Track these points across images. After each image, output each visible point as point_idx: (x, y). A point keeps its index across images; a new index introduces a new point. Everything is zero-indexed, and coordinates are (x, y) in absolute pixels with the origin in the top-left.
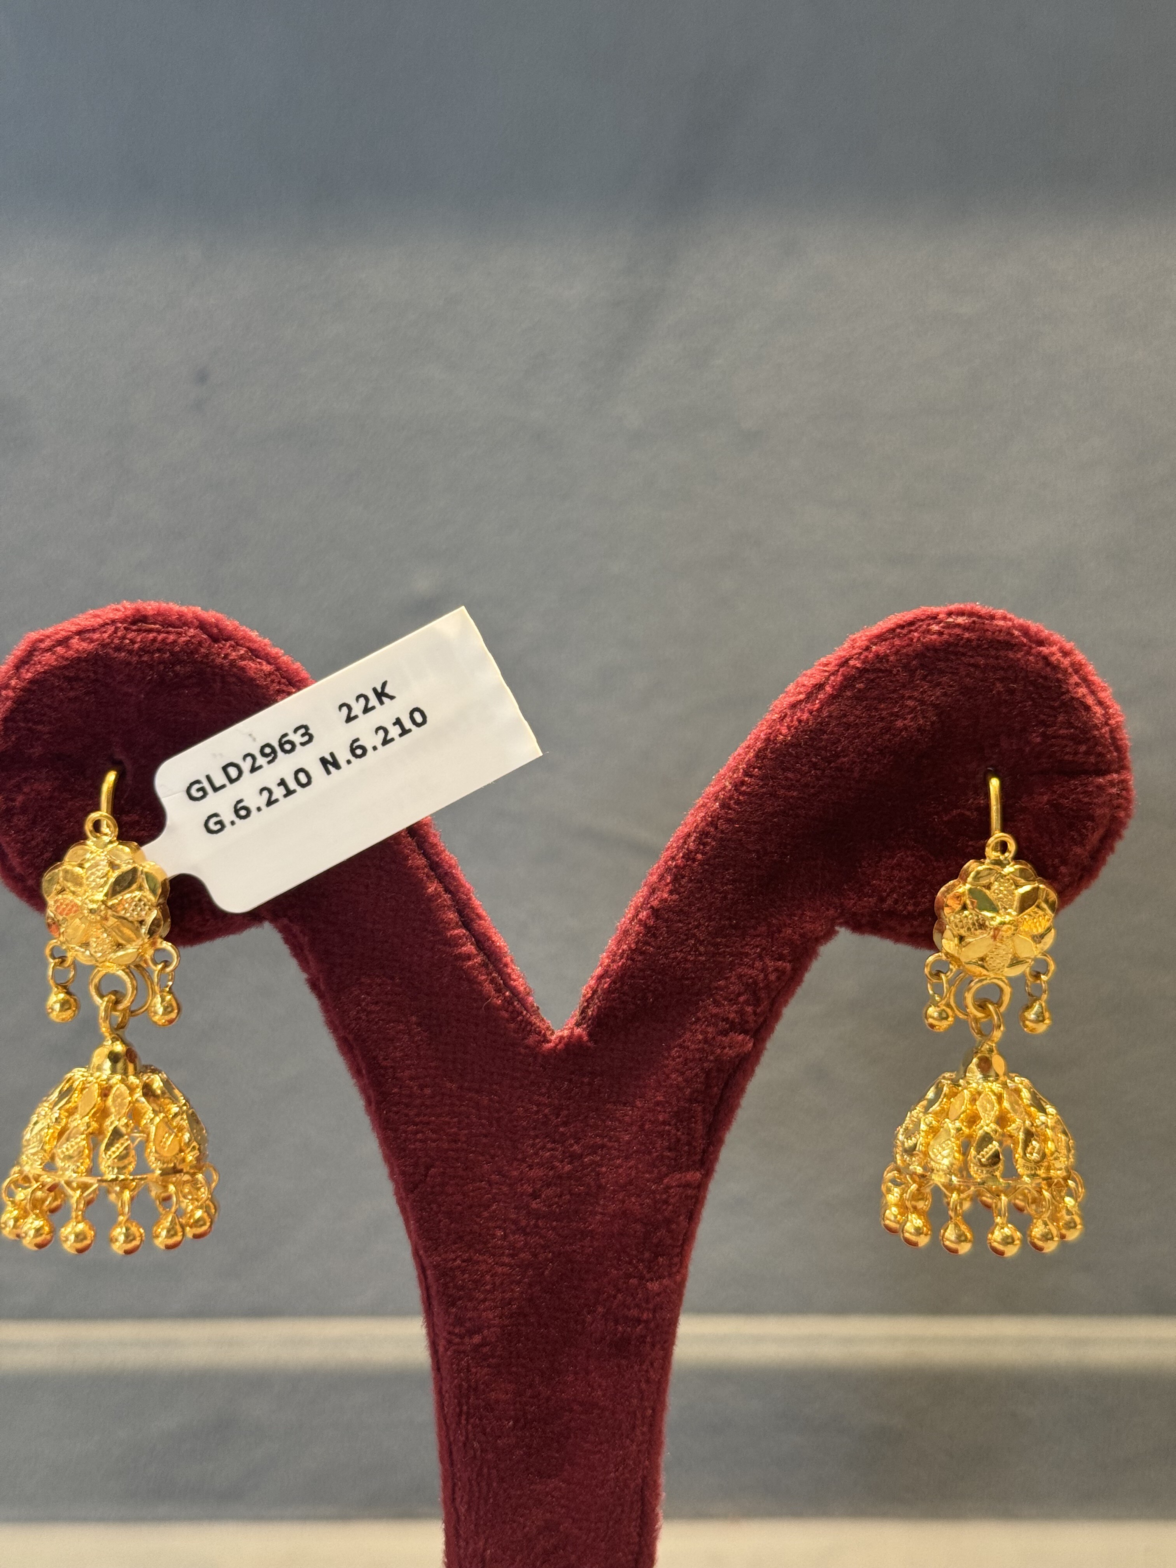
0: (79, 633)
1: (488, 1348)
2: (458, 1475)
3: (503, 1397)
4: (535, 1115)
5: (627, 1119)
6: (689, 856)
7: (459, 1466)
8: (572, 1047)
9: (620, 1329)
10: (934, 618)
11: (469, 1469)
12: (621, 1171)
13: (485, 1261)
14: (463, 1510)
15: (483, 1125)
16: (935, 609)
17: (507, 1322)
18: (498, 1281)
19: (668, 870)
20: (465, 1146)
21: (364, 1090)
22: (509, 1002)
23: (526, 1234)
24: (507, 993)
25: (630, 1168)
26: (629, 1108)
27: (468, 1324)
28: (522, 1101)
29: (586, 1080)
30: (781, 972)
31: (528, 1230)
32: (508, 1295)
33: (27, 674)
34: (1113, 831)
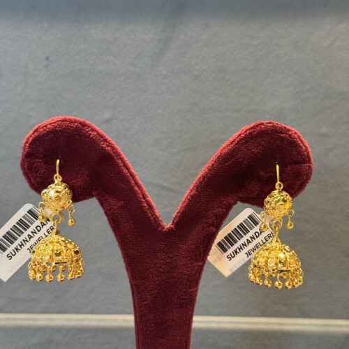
0: (50, 124)
1: (148, 305)
2: (140, 337)
3: (152, 318)
4: (161, 247)
5: (184, 248)
6: (200, 183)
7: (140, 335)
8: (170, 230)
9: (181, 301)
10: (263, 124)
11: (143, 336)
12: (182, 261)
13: (147, 283)
14: (141, 346)
15: (148, 249)
16: (263, 122)
17: (153, 299)
18: (151, 288)
19: (195, 186)
20: (143, 254)
21: (118, 240)
22: (154, 218)
24: (154, 216)
25: (184, 261)
26: (184, 246)
27: (143, 299)
28: (158, 243)
29: (174, 238)
30: (223, 212)
31: (158, 276)
32: (153, 292)
33: (36, 134)
34: (308, 178)
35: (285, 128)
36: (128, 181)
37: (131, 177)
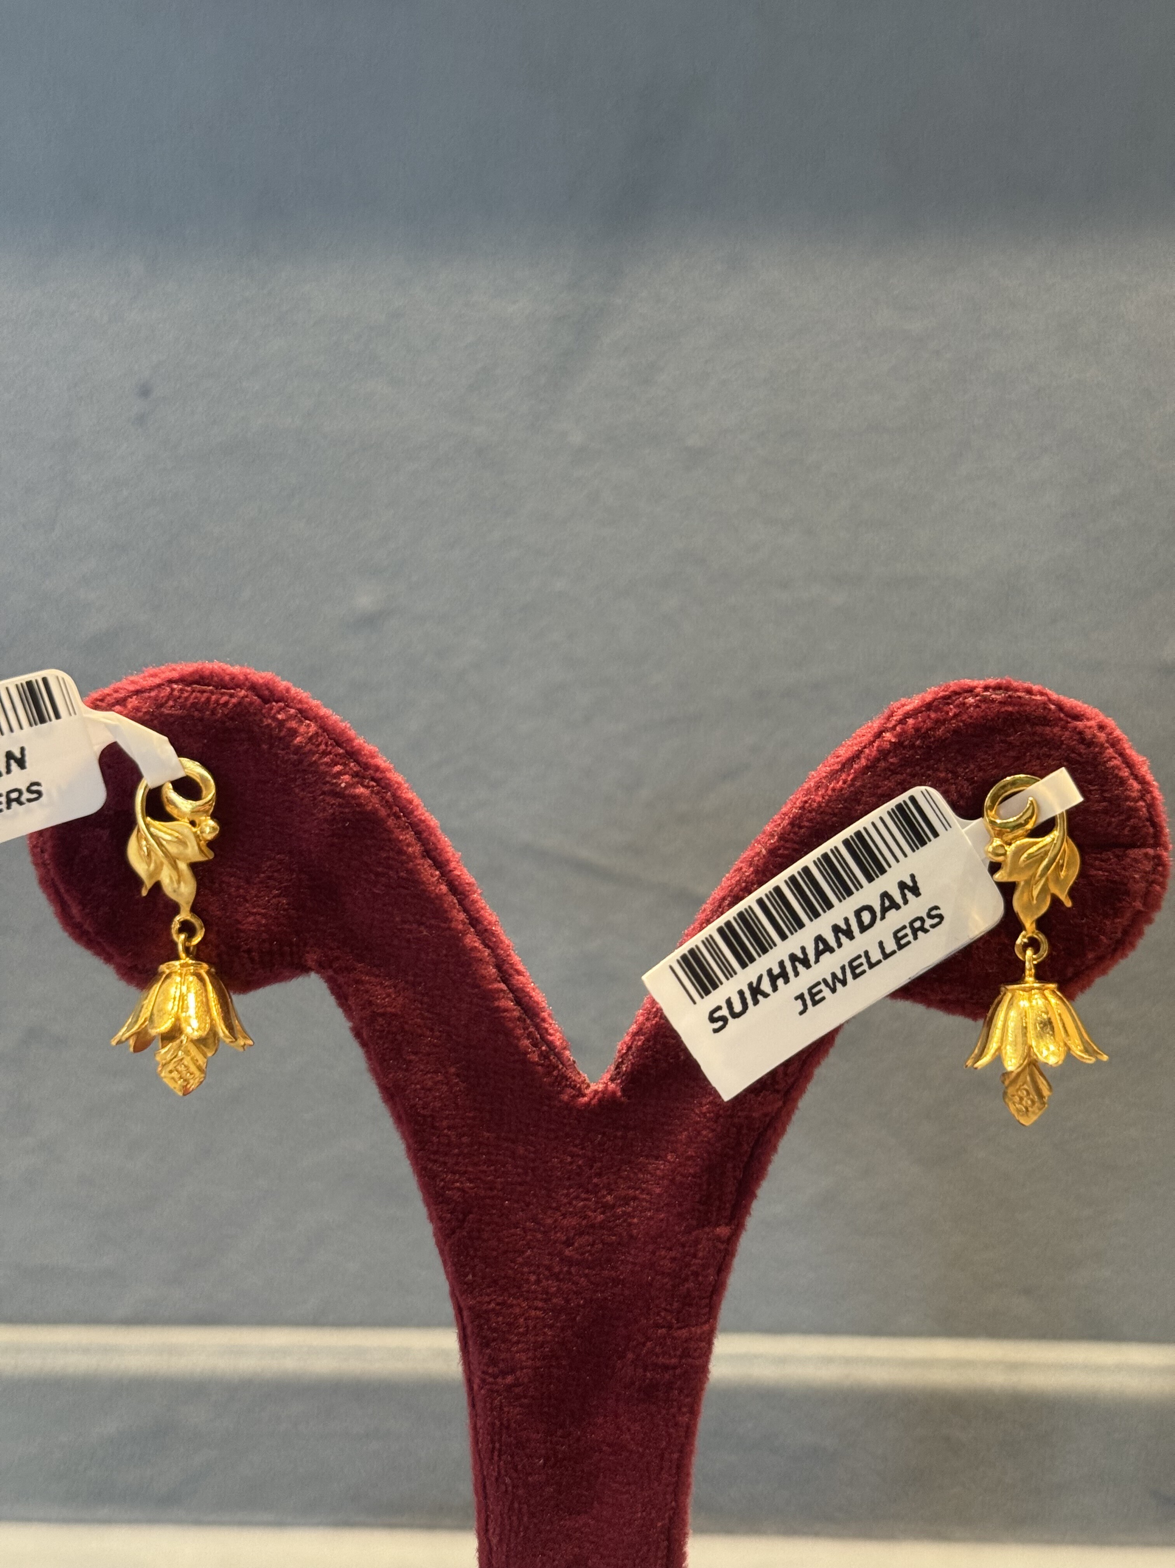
1: (521, 1388)
2: (491, 1507)
3: (534, 1436)
4: (570, 1166)
5: (658, 1172)
7: (492, 1499)
8: (606, 1102)
9: (648, 1374)
10: (970, 691)
11: (501, 1503)
12: (652, 1223)
13: (519, 1305)
15: (519, 1175)
16: (971, 683)
17: (538, 1364)
18: (531, 1323)
20: (501, 1194)
21: (404, 1136)
23: (560, 1280)
24: (544, 1048)
25: (662, 1220)
26: (661, 1162)
27: (501, 1365)
28: (557, 1152)
29: (619, 1134)
31: (561, 1276)
32: (540, 1339)
34: (1149, 904)
35: (1060, 706)
37: (451, 899)
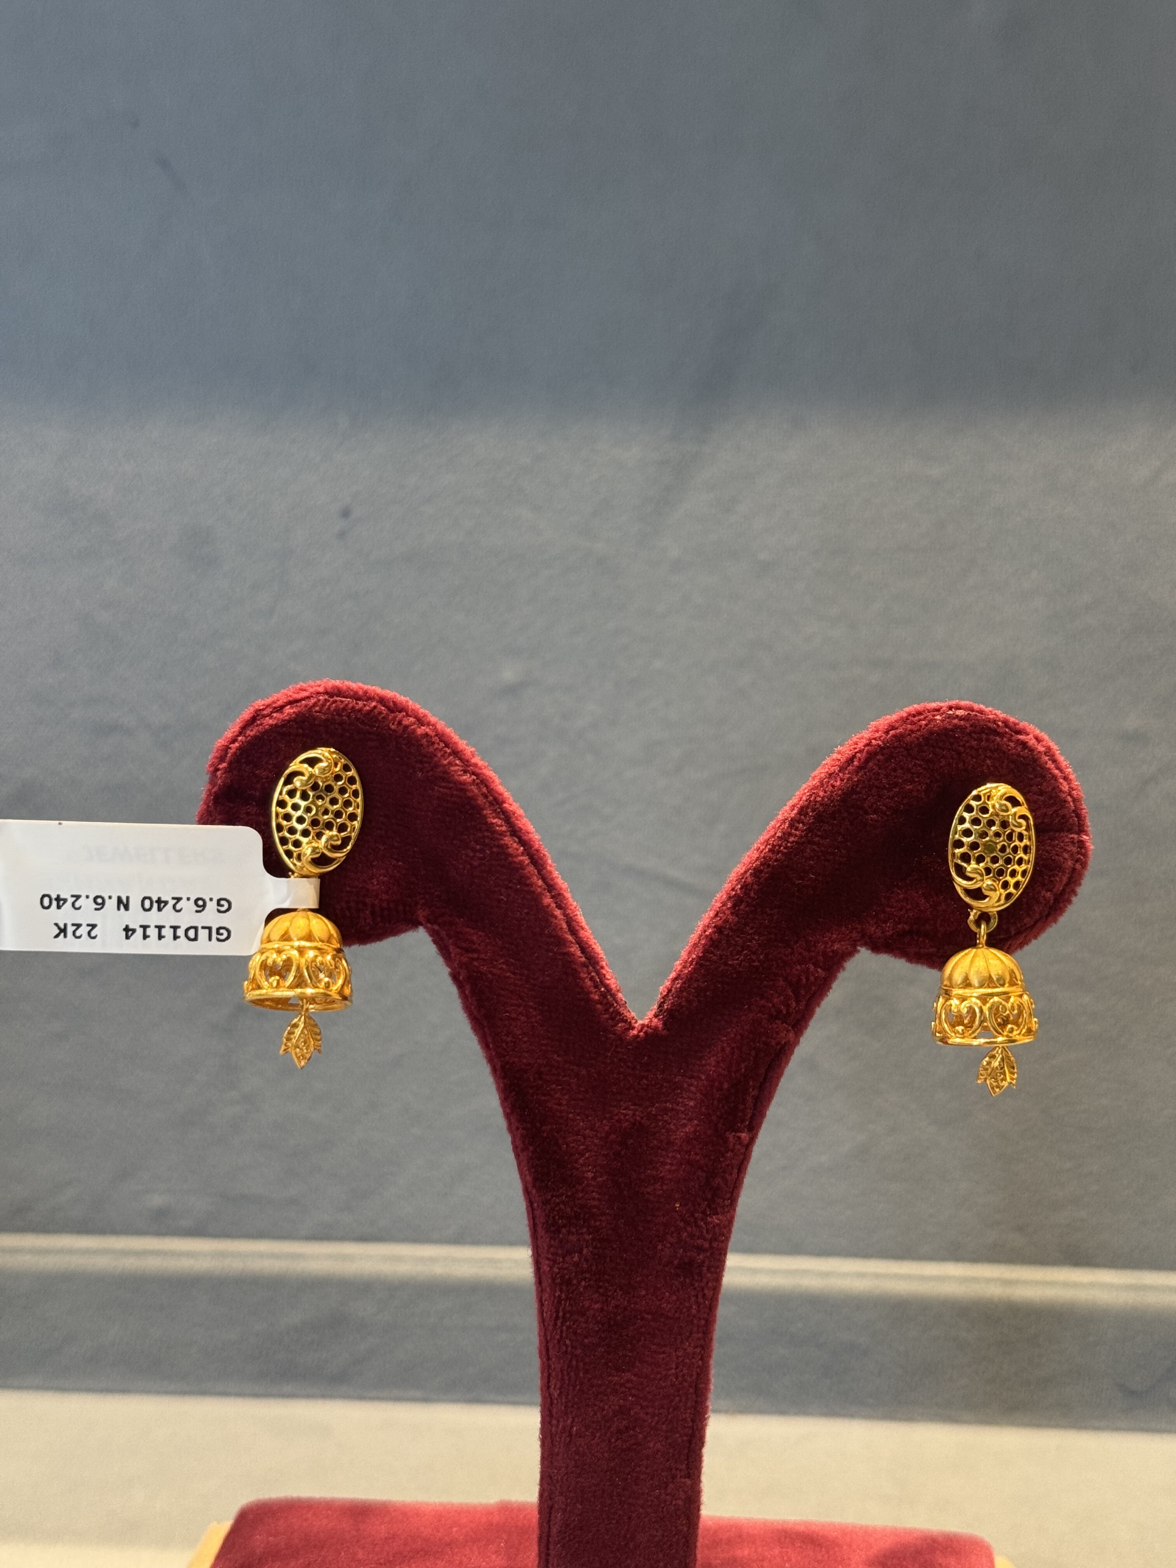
2: (553, 1366)
6: (746, 888)
14: (556, 1394)
21: (490, 1059)
22: (603, 995)
30: (816, 978)
33: (251, 732)
34: (1074, 879)
35: (1006, 723)
36: (524, 881)
37: (531, 868)
